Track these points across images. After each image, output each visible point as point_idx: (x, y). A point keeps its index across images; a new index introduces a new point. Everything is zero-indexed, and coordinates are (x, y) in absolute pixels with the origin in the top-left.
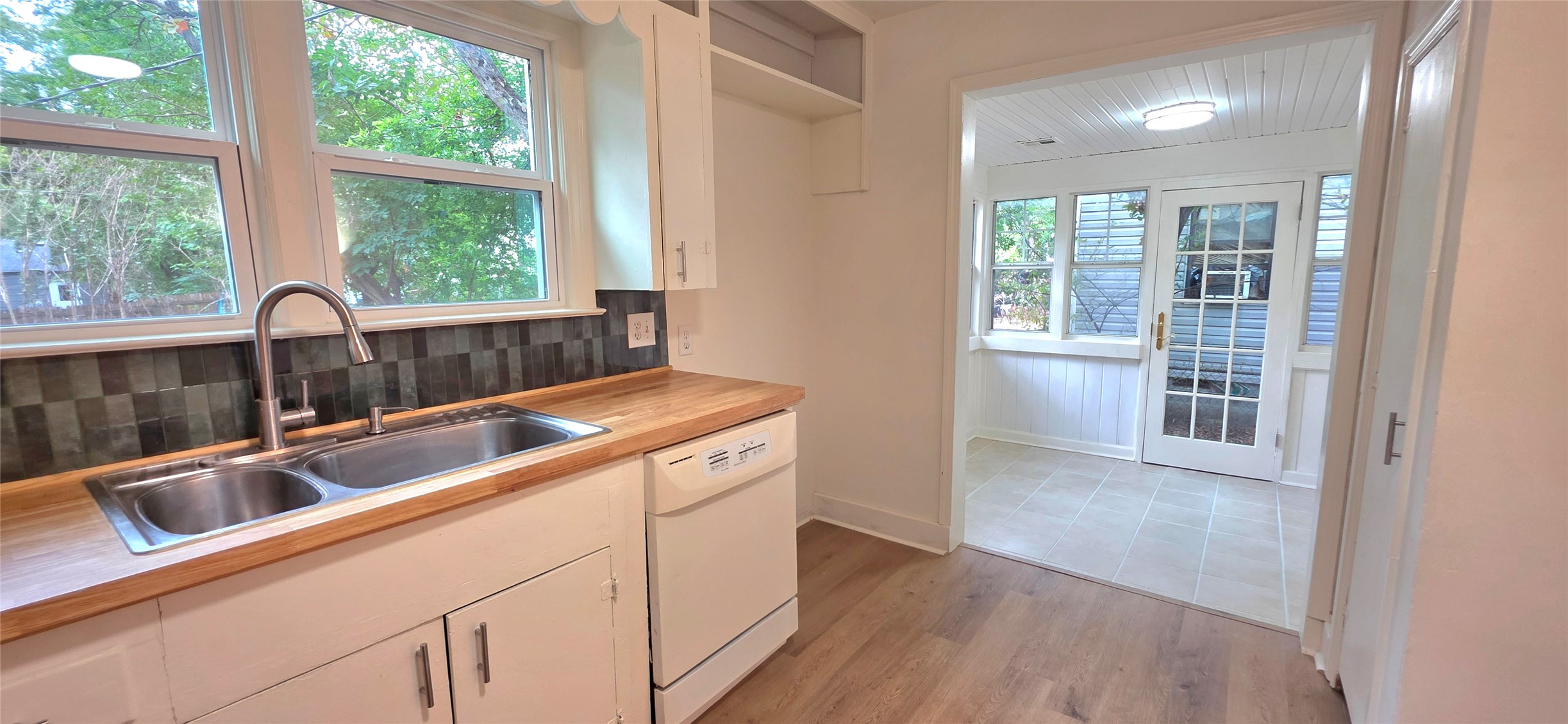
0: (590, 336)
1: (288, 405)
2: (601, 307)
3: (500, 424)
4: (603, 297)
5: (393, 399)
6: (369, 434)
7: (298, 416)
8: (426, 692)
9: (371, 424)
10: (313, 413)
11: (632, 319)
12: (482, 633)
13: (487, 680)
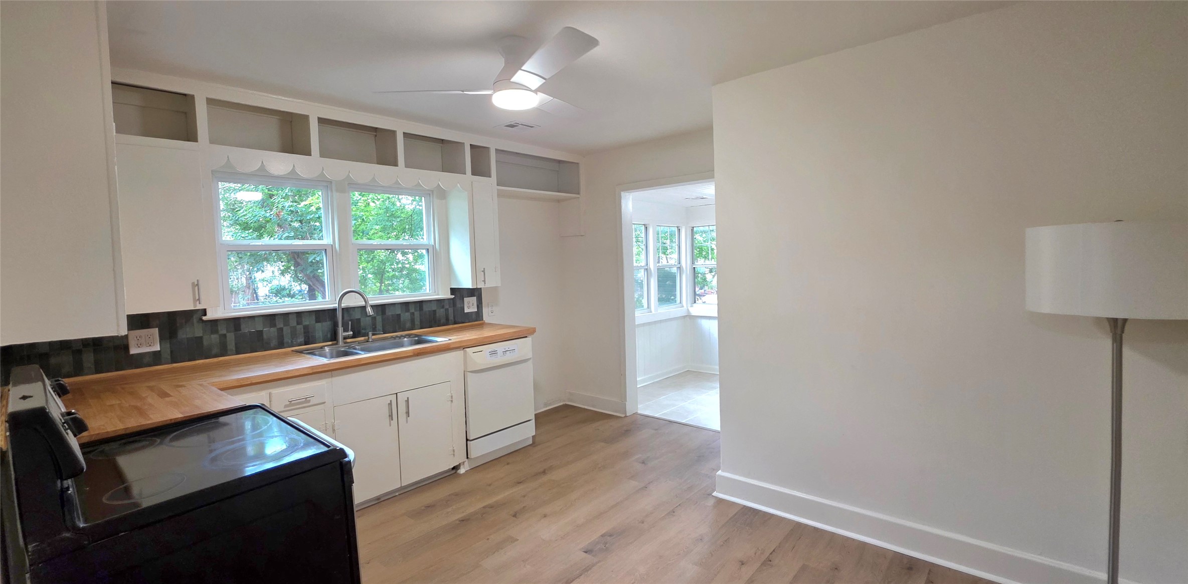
0: (447, 307)
1: (345, 330)
2: (453, 295)
3: (412, 340)
4: (453, 291)
5: (375, 331)
6: (367, 342)
7: (348, 334)
8: (391, 416)
9: (369, 338)
10: (352, 333)
11: (466, 300)
12: (407, 401)
13: (409, 416)
